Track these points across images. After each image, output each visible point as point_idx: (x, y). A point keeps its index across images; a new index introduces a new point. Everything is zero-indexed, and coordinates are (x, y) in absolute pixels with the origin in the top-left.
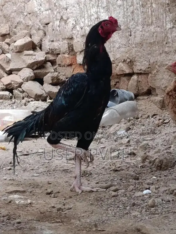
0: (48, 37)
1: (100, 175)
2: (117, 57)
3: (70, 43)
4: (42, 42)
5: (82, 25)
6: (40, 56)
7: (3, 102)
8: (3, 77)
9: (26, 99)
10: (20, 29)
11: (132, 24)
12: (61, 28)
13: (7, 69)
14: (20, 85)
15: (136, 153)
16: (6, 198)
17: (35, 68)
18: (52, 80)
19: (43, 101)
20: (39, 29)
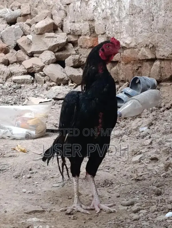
0: (69, 17)
1: (122, 185)
2: (139, 42)
3: (92, 25)
4: (63, 22)
5: (103, 7)
6: (61, 38)
7: (24, 87)
8: (25, 60)
9: (47, 83)
10: (41, 8)
11: (154, 9)
12: (82, 9)
13: (29, 52)
14: (42, 69)
15: (159, 158)
16: (24, 221)
17: (56, 50)
18: (74, 62)
19: (64, 84)
20: (60, 9)
